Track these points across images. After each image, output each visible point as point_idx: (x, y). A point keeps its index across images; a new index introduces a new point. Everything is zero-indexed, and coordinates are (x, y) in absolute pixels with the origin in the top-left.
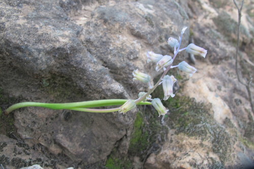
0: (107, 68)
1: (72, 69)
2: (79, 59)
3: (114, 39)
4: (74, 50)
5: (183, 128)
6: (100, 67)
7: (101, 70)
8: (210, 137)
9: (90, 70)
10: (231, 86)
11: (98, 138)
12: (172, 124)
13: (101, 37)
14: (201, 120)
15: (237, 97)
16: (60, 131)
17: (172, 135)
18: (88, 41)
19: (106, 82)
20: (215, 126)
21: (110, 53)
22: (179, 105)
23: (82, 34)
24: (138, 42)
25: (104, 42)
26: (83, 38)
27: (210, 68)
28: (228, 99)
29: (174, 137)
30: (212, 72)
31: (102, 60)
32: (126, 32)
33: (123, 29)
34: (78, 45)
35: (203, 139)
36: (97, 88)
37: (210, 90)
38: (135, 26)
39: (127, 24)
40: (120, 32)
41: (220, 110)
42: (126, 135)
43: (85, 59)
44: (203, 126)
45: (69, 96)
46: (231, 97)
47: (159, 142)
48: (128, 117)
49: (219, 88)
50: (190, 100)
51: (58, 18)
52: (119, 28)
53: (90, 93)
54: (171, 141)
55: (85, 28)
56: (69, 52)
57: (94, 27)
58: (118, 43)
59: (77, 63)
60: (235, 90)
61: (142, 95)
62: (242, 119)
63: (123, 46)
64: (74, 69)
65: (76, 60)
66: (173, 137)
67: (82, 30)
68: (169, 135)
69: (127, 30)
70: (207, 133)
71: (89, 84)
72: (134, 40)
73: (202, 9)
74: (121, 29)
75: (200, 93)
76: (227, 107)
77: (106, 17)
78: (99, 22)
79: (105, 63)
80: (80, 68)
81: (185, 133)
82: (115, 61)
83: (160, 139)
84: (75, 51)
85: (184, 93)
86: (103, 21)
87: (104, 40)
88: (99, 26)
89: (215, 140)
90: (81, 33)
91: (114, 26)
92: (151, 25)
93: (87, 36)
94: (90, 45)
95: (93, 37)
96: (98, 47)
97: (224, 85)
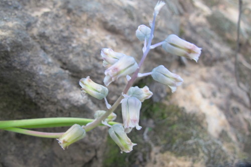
0: (67, 72)
1: (15, 72)
2: (24, 59)
3: (79, 34)
4: (18, 46)
5: (169, 146)
6: (56, 69)
7: (55, 74)
8: (203, 157)
9: (41, 73)
10: (227, 92)
11: (61, 160)
12: (156, 140)
13: (62, 31)
14: (192, 135)
15: (234, 104)
16: (11, 151)
17: (156, 154)
18: (42, 36)
19: (63, 90)
20: (209, 142)
21: (72, 52)
22: (166, 115)
23: (36, 26)
24: (111, 38)
25: (64, 37)
26: (35, 31)
27: (203, 71)
28: (225, 107)
29: (159, 158)
30: (206, 75)
31: (60, 60)
32: (96, 25)
33: (92, 22)
34: (25, 39)
35: (194, 161)
36: (51, 98)
37: (204, 96)
38: (108, 18)
39: (98, 15)
40: (88, 25)
41: (215, 121)
42: (96, 157)
43: (35, 59)
44: (195, 143)
45: (20, 107)
46: (228, 105)
47: (140, 162)
48: (95, 135)
49: (214, 94)
50: (179, 110)
51: (3, 6)
52: (88, 20)
53: (42, 104)
54: (155, 162)
55: (41, 20)
56: (9, 49)
57: (54, 18)
58: (84, 39)
59: (21, 65)
60: (232, 96)
61: (99, 116)
62: (241, 130)
63: (90, 43)
64: (18, 72)
65: (20, 59)
66: (157, 156)
67: (36, 22)
68: (152, 154)
69: (98, 23)
70: (199, 152)
71: (39, 92)
72: (106, 35)
73: (194, 6)
74: (90, 21)
75: (191, 100)
76: (223, 117)
77: (70, 6)
78: (61, 13)
79: (65, 64)
80: (27, 71)
81: (172, 152)
82: (77, 61)
83: (141, 159)
84: (19, 48)
85: (172, 100)
86: (66, 11)
87: (66, 34)
88: (60, 17)
89: (209, 160)
90: (33, 25)
91: (80, 17)
92: (132, 18)
93: (42, 30)
94: (45, 41)
95: (49, 31)
96: (55, 44)
97: (220, 90)
